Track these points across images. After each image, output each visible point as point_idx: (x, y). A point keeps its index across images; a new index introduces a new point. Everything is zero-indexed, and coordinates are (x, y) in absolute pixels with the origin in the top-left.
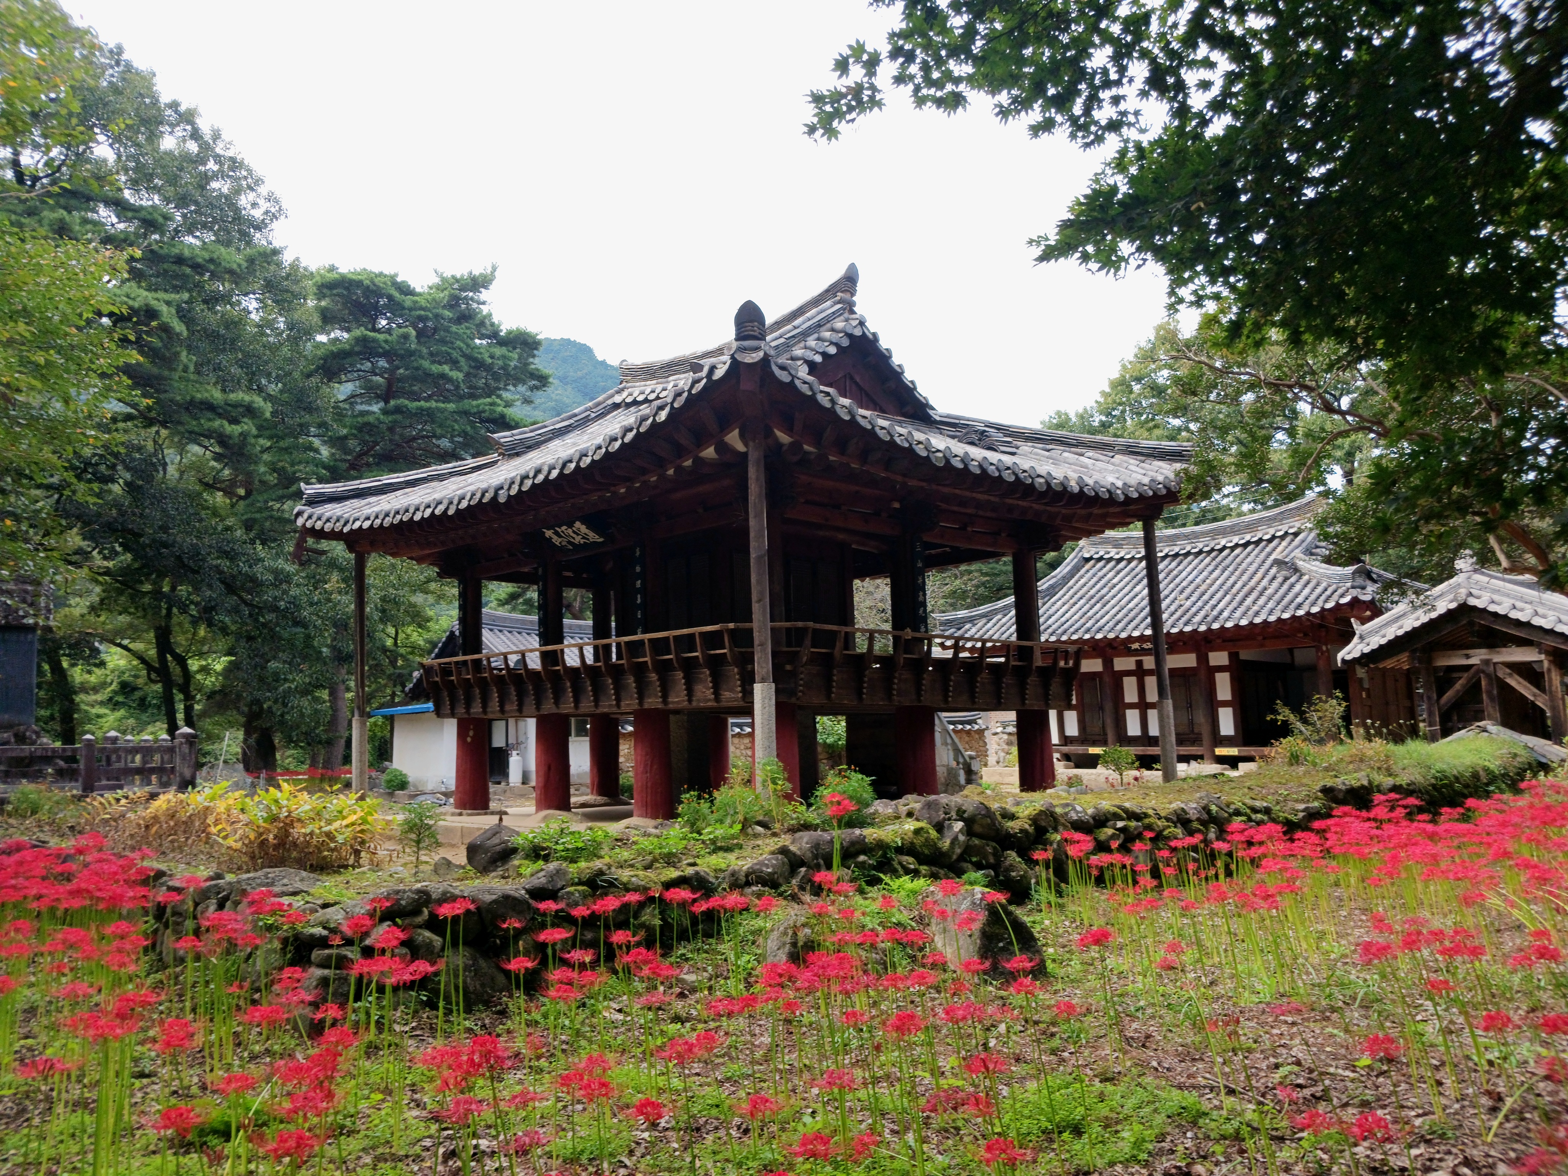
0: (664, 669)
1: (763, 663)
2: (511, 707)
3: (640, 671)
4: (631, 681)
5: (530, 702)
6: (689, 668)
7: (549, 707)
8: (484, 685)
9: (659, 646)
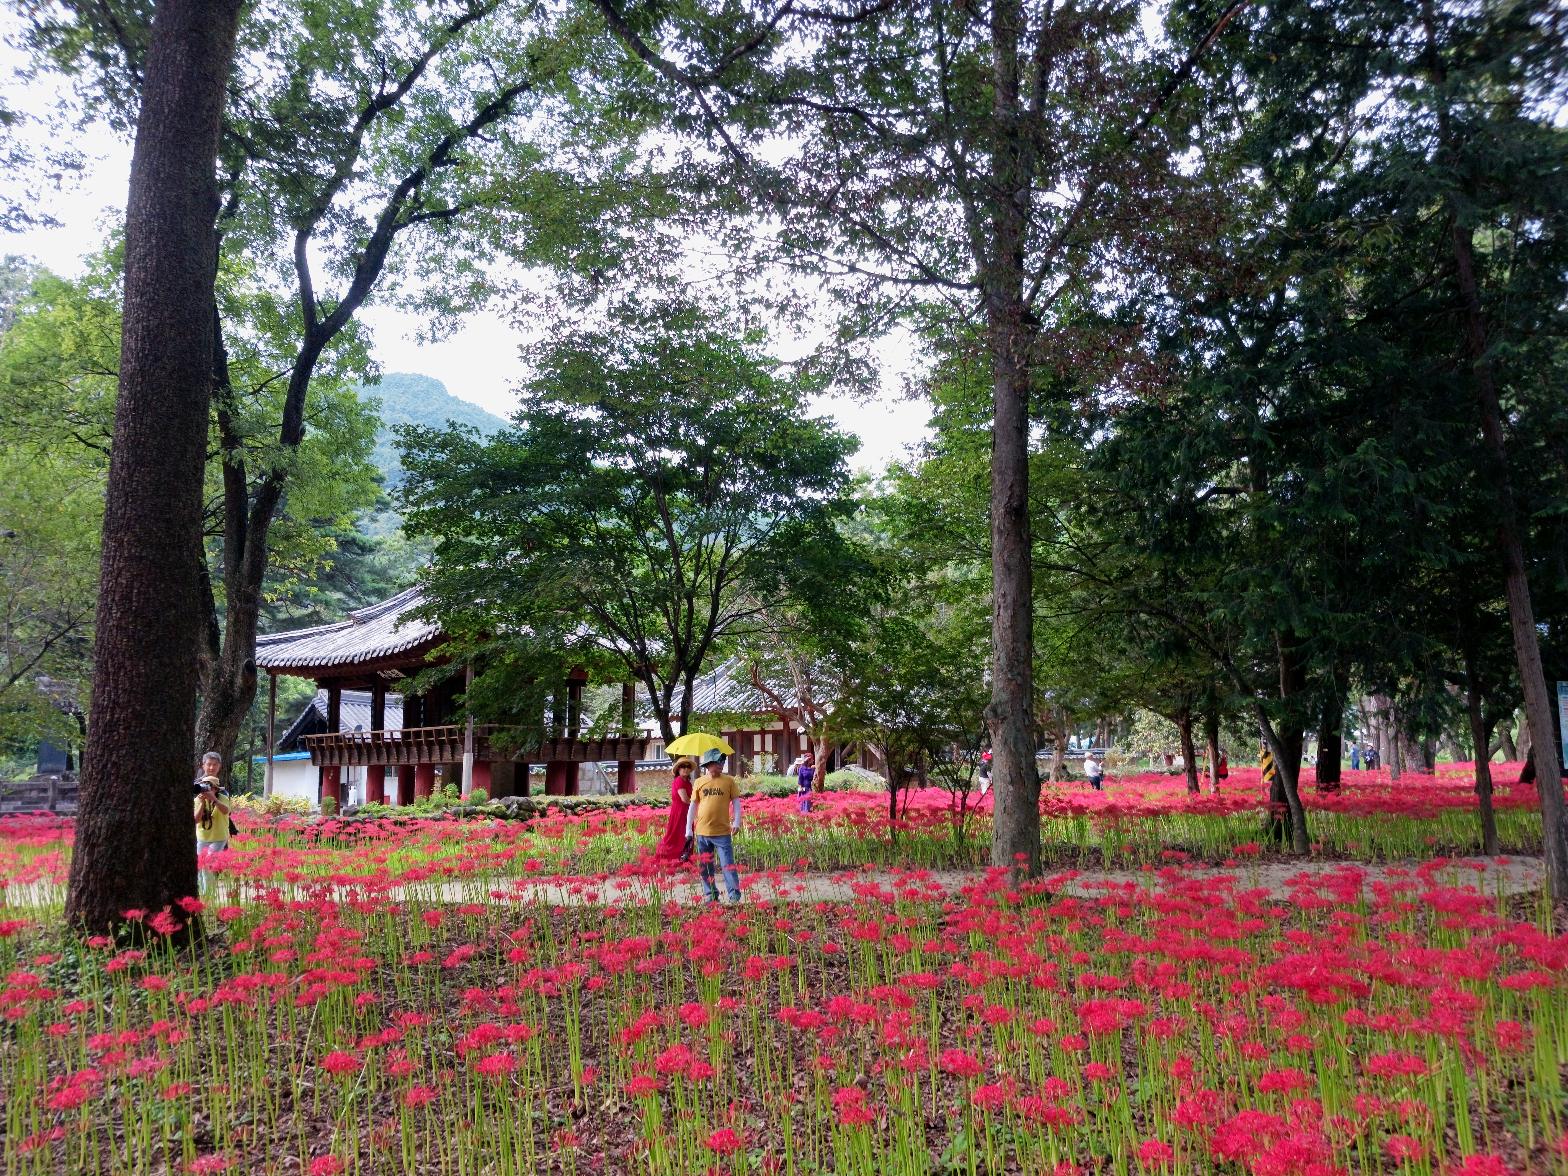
0: (430, 744)
1: (469, 743)
2: (355, 760)
3: (419, 745)
4: (415, 749)
5: (365, 758)
6: (441, 744)
7: (374, 762)
8: (340, 748)
9: (429, 734)
